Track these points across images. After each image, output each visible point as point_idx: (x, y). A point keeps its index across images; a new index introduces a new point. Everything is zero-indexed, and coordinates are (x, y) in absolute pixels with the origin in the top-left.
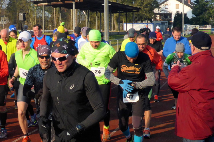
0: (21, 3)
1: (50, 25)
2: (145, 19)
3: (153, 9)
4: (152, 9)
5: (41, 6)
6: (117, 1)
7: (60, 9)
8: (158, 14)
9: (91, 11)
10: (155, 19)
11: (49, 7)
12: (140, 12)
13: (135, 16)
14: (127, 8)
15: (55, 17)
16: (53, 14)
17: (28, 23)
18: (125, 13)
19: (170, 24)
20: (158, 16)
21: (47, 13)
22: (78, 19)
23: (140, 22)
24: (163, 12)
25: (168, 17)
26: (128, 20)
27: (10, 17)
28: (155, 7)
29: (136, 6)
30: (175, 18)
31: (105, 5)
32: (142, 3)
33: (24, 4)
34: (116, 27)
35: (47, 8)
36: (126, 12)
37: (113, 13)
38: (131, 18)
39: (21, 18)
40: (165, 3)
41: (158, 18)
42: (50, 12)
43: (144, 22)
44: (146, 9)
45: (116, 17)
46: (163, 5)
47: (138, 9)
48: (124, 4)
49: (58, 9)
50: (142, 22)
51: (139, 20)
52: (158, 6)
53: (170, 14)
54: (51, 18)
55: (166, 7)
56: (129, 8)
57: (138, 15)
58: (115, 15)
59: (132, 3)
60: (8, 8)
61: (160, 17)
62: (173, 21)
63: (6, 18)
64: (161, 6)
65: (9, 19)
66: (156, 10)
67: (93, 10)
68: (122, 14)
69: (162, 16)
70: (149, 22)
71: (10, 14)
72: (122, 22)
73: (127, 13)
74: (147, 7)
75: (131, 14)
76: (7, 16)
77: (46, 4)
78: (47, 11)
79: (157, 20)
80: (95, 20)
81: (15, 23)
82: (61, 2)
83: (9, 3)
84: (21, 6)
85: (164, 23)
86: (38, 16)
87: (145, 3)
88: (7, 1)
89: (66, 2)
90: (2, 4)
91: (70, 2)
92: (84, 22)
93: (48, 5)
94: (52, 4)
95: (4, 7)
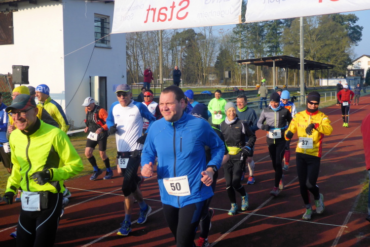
0: (227, 62)
1: (254, 81)
2: (340, 75)
3: (347, 66)
4: (345, 67)
5: (245, 64)
6: (314, 59)
7: (262, 66)
8: (352, 70)
9: (290, 68)
10: (349, 75)
12: (334, 69)
13: (330, 72)
14: (322, 65)
15: (258, 73)
16: (256, 71)
17: (234, 79)
18: (321, 70)
19: (362, 79)
20: (352, 72)
21: (250, 70)
22: (279, 76)
23: (335, 78)
24: (356, 68)
25: (361, 73)
26: (323, 76)
27: (217, 74)
28: (349, 64)
29: (331, 63)
30: (367, 74)
32: (337, 60)
33: (230, 62)
34: (313, 82)
35: (251, 66)
37: (310, 70)
38: (326, 74)
39: (227, 75)
40: (358, 60)
41: (352, 74)
42: (253, 69)
43: (338, 78)
44: (340, 66)
45: (313, 73)
46: (356, 62)
47: (332, 67)
48: (321, 62)
49: (260, 67)
50: (337, 78)
51: (334, 76)
52: (351, 63)
53: (363, 70)
54: (254, 75)
55: (359, 63)
56: (324, 65)
57: (333, 71)
58: (312, 71)
59: (327, 60)
60: (216, 66)
61: (353, 73)
62: (365, 76)
63: (214, 75)
64: (354, 63)
65: (217, 76)
66: (350, 67)
68: (319, 70)
69: (355, 72)
70: (343, 77)
71: (218, 71)
72: (318, 78)
73: (323, 70)
74: (341, 64)
75: (326, 70)
76: (214, 73)
77: (250, 62)
78: (251, 68)
79: (351, 76)
80: (294, 76)
81: (222, 79)
83: (217, 61)
84: (227, 64)
85: (357, 79)
86: (242, 73)
87: (339, 61)
88: (215, 60)
89: (267, 61)
90: (210, 63)
91: (271, 61)
92: (284, 78)
93: (250, 64)
94: (254, 63)
95: (213, 65)
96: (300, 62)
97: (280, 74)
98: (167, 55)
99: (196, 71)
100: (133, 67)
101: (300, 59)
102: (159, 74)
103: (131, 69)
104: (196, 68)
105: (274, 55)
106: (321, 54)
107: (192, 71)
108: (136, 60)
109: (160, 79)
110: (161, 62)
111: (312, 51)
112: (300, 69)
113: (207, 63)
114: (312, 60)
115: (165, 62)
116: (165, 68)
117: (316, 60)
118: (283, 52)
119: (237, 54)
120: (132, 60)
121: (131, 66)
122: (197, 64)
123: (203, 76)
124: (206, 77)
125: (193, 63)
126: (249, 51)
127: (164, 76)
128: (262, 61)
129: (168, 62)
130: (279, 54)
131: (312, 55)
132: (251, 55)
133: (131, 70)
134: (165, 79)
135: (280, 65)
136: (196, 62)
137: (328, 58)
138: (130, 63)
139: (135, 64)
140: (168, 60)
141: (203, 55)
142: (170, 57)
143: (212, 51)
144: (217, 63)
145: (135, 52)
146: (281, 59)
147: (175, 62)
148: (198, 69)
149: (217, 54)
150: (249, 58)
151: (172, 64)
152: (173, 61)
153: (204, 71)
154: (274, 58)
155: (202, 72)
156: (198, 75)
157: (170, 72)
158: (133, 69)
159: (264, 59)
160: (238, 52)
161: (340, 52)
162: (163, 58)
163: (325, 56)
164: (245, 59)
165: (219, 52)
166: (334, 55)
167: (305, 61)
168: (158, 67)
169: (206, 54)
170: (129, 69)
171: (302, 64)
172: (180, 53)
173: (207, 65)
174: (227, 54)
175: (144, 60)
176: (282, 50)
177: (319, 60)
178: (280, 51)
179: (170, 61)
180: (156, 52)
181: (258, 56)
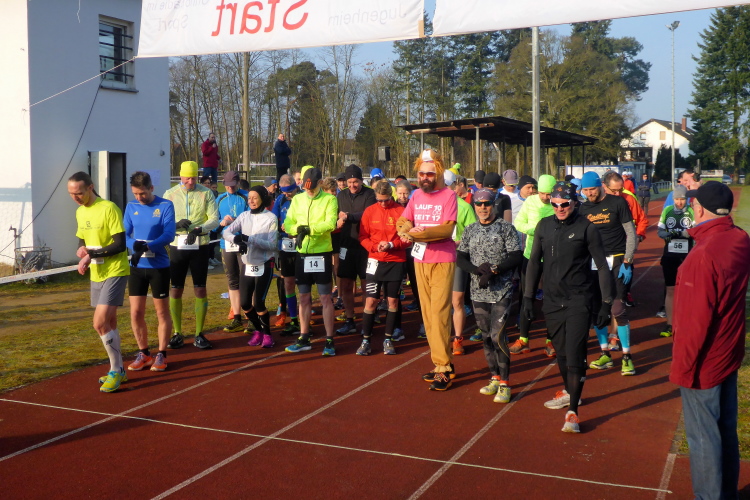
0: (382, 129)
2: (606, 159)
3: (620, 141)
4: (617, 141)
5: (418, 135)
6: (555, 126)
7: (453, 139)
8: (629, 149)
9: (508, 143)
10: (623, 159)
11: (432, 136)
12: (596, 146)
13: (587, 152)
14: (573, 137)
17: (394, 165)
18: (569, 148)
19: (649, 167)
20: (628, 153)
22: (484, 159)
23: (595, 164)
24: (638, 146)
25: (647, 155)
26: (574, 159)
27: (361, 155)
28: (623, 137)
29: (589, 134)
30: (659, 156)
31: (533, 132)
32: (600, 129)
33: (387, 131)
34: (554, 172)
35: (429, 138)
36: (572, 146)
37: (548, 148)
38: (580, 157)
39: (382, 156)
40: (641, 130)
41: (628, 156)
42: (434, 144)
43: (603, 164)
44: (606, 140)
45: (554, 154)
46: (636, 133)
47: (592, 141)
48: (569, 130)
49: (448, 139)
50: (599, 163)
51: (594, 160)
52: (628, 136)
53: (650, 150)
55: (643, 136)
56: (576, 138)
57: (593, 150)
58: (551, 150)
59: (582, 129)
60: (358, 138)
61: (631, 154)
62: (654, 162)
63: (354, 157)
64: (633, 135)
66: (625, 143)
67: (511, 142)
68: (565, 148)
69: (634, 154)
70: (612, 163)
71: (363, 149)
72: (563, 164)
73: (574, 148)
74: (608, 137)
75: (580, 148)
76: (355, 152)
77: (427, 130)
78: (429, 143)
79: (627, 161)
80: (515, 160)
82: (454, 128)
83: (361, 128)
84: (381, 135)
85: (639, 165)
86: (412, 153)
87: (605, 130)
88: (357, 126)
89: (463, 127)
90: (347, 131)
91: (471, 126)
92: (496, 163)
93: (430, 133)
94: (437, 132)
95: (351, 135)
96: (531, 130)
97: (487, 156)
98: (259, 115)
99: (318, 148)
100: (187, 139)
101: (531, 125)
102: (241, 153)
103: (183, 143)
104: (319, 141)
105: (475, 115)
106: (569, 117)
107: (310, 148)
108: (194, 123)
109: (245, 164)
110: (245, 127)
111: (551, 111)
112: (530, 144)
113: (341, 131)
114: (551, 126)
115: (255, 129)
116: (255, 142)
117: (559, 127)
118: (493, 111)
119: (402, 114)
120: (186, 124)
121: (183, 135)
122: (320, 134)
123: (332, 157)
124: (339, 159)
125: (312, 131)
126: (426, 109)
127: (252, 158)
129: (260, 127)
130: (485, 115)
131: (551, 117)
132: (430, 116)
133: (184, 146)
134: (253, 164)
135: (488, 136)
136: (317, 130)
137: (584, 123)
138: (182, 130)
139: (192, 132)
140: (260, 123)
141: (332, 116)
142: (265, 119)
143: (351, 108)
144: (361, 131)
145: (193, 109)
146: (491, 124)
147: (274, 130)
148: (323, 144)
149: (361, 113)
150: (426, 122)
151: (269, 133)
152: (270, 126)
153: (335, 147)
154: (477, 122)
155: (331, 150)
156: (322, 156)
157: (264, 149)
158: (187, 143)
159: (458, 123)
160: (404, 108)
161: (606, 112)
162: (250, 120)
163: (578, 119)
164: (418, 123)
165: (365, 110)
166: (595, 119)
167: (542, 128)
168: (240, 139)
169: (338, 114)
170: (179, 142)
171: (535, 133)
172: (285, 111)
173: (341, 135)
174: (381, 114)
175: (212, 125)
176: (492, 108)
177: (566, 127)
178: (488, 109)
179: (265, 126)
180: (236, 108)
181: (444, 117)
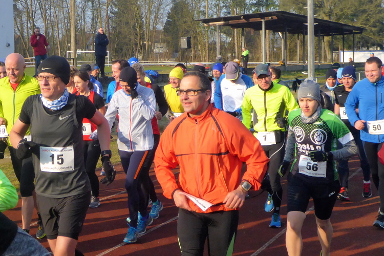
0: (185, 22)
1: (229, 55)
2: (373, 45)
5: (215, 26)
6: (330, 18)
7: (243, 30)
9: (289, 33)
11: (227, 27)
12: (364, 34)
13: (357, 40)
14: (344, 27)
15: (236, 42)
16: (233, 38)
17: (196, 51)
18: (342, 36)
21: (224, 36)
22: (271, 46)
23: (365, 49)
26: (346, 45)
27: (168, 43)
29: (358, 25)
32: (368, 20)
33: (189, 23)
34: (329, 57)
35: (225, 28)
36: (343, 34)
37: (323, 36)
38: (351, 43)
39: (184, 45)
42: (229, 34)
43: (371, 49)
44: (373, 29)
45: (329, 41)
47: (361, 30)
48: (341, 22)
49: (240, 30)
50: (368, 49)
51: (363, 46)
54: (230, 43)
56: (347, 28)
57: (363, 38)
58: (326, 38)
59: (353, 20)
60: (166, 29)
63: (162, 45)
65: (168, 45)
67: (293, 32)
68: (338, 37)
70: (379, 49)
71: (169, 38)
72: (337, 50)
73: (345, 36)
74: (375, 26)
75: (351, 36)
76: (163, 41)
77: (222, 22)
78: (224, 33)
80: (296, 46)
81: (177, 51)
83: (167, 21)
84: (185, 26)
86: (211, 40)
88: (165, 19)
89: (251, 20)
90: (156, 24)
91: (258, 19)
92: (280, 49)
93: (224, 25)
94: (230, 23)
95: (160, 27)
96: (307, 23)
97: (273, 43)
98: (84, 11)
99: (132, 37)
100: (26, 31)
101: (307, 17)
102: (69, 42)
103: (22, 34)
104: (133, 32)
105: (263, 10)
106: (342, 10)
107: (126, 37)
108: (31, 18)
109: (72, 51)
110: (72, 21)
111: (327, 5)
112: (307, 35)
113: (151, 23)
114: (326, 18)
115: (82, 22)
116: (81, 33)
117: (333, 19)
118: (278, 6)
119: (202, 9)
120: (24, 19)
121: (22, 28)
122: (134, 26)
123: (144, 46)
124: (150, 46)
125: (127, 23)
126: (222, 4)
127: (78, 46)
128: (244, 21)
129: (84, 21)
130: (272, 9)
131: (327, 10)
132: (225, 11)
133: (23, 36)
134: (79, 51)
135: (273, 26)
136: (132, 23)
137: (354, 15)
138: (22, 24)
139: (29, 25)
140: (84, 18)
141: (143, 11)
142: (89, 14)
143: (160, 4)
144: (168, 23)
145: (29, 6)
146: (275, 18)
147: (96, 23)
148: (136, 34)
149: (168, 9)
150: (222, 15)
151: (92, 25)
152: (93, 20)
153: (146, 37)
154: (263, 16)
155: (143, 39)
156: (136, 44)
157: (88, 39)
158: (25, 34)
159: (247, 17)
160: (203, 5)
161: (373, 6)
162: (76, 15)
163: (349, 12)
164: (215, 17)
165: (171, 5)
166: (364, 11)
167: (316, 20)
168: (68, 31)
169: (149, 9)
170: (19, 34)
171: (310, 25)
172: (105, 7)
173: (151, 27)
174: (185, 10)
175: (45, 19)
176: (277, 3)
177: (339, 19)
178: (273, 4)
179: (89, 20)
180: (65, 5)
181: (237, 12)
